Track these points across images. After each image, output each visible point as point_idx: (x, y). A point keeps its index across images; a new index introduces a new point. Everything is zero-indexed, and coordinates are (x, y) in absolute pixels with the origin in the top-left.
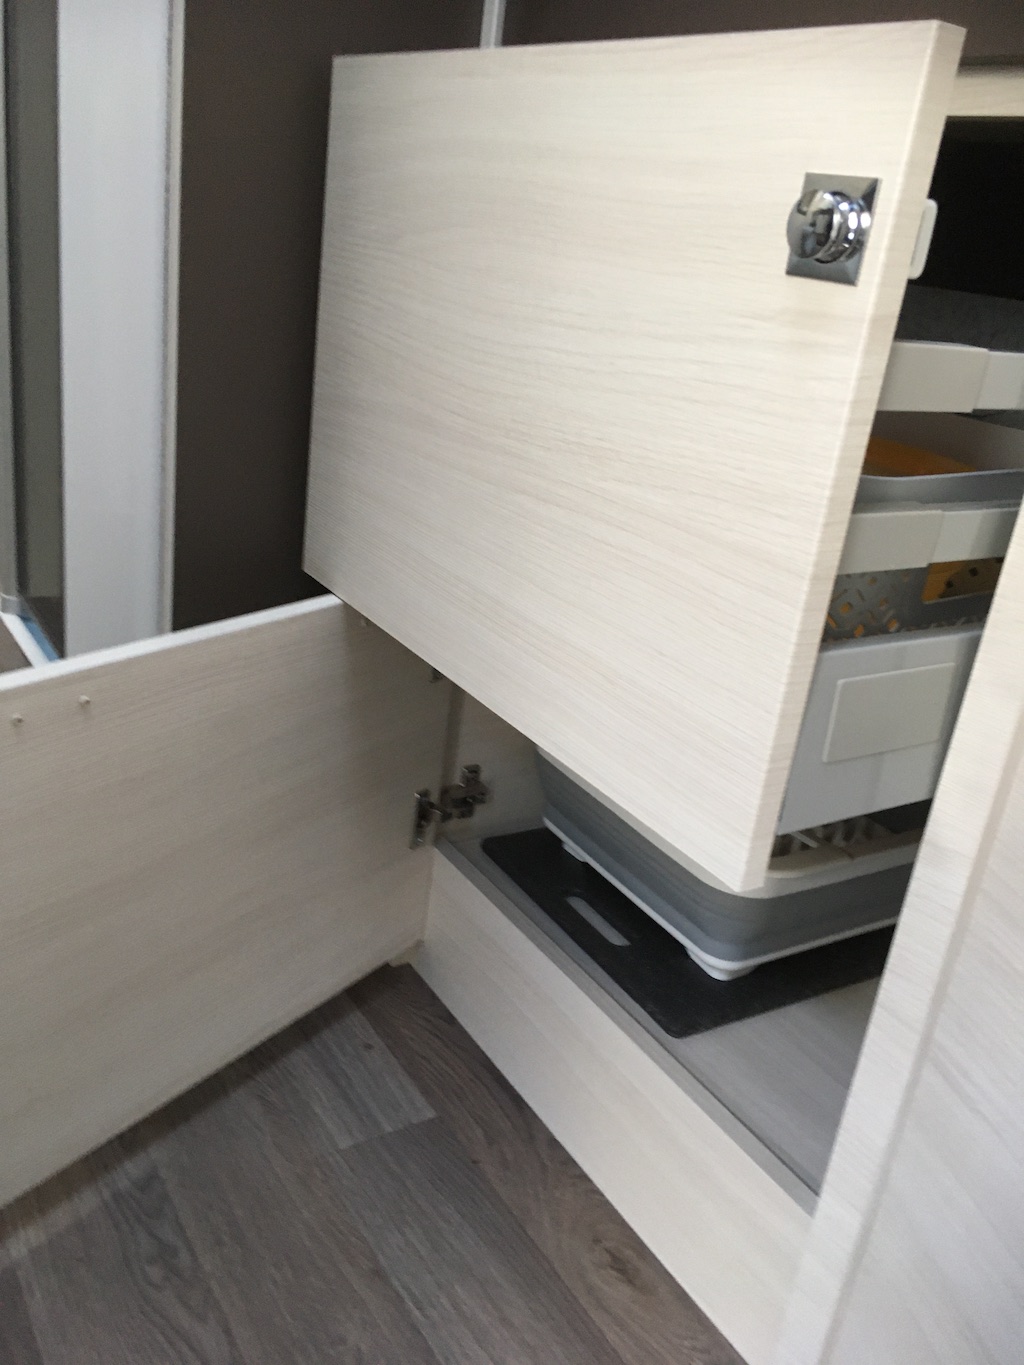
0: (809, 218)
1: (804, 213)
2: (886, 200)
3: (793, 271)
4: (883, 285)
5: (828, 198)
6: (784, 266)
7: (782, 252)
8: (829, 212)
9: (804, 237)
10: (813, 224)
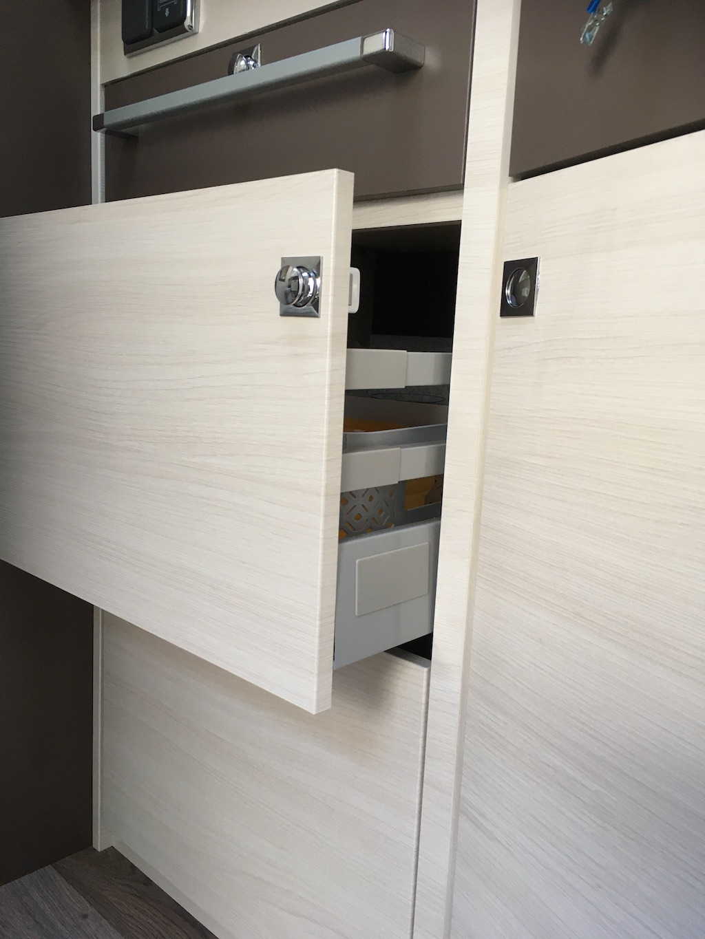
0: (286, 283)
1: (284, 280)
2: (328, 268)
3: (284, 314)
4: (334, 316)
5: (295, 270)
6: (278, 312)
7: (276, 305)
8: (296, 278)
9: (286, 294)
10: (290, 286)
